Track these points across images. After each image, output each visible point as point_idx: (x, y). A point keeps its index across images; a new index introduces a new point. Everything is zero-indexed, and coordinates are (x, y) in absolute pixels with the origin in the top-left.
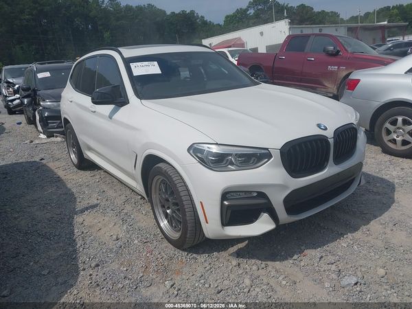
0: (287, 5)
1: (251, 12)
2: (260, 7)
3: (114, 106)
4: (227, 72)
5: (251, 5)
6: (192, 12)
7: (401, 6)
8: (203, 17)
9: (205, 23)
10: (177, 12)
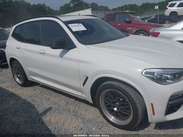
0: (87, 3)
1: (72, 5)
2: (75, 3)
3: (62, 50)
4: (108, 30)
5: (71, 2)
6: (44, 4)
7: (131, 5)
8: (49, 7)
9: (50, 10)
10: (36, 4)
